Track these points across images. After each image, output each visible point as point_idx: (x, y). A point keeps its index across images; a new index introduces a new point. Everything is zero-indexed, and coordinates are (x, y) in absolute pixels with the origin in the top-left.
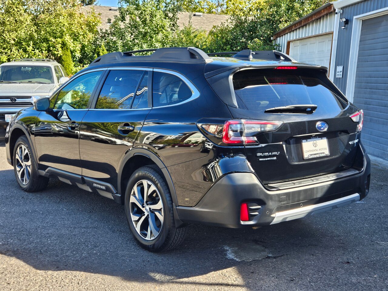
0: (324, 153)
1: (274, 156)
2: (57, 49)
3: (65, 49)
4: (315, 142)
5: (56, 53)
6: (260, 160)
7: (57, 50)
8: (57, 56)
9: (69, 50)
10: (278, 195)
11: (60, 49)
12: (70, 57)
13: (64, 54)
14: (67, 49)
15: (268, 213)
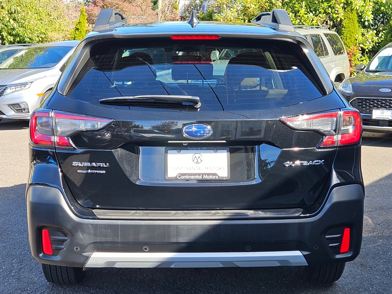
0: (215, 174)
1: (100, 168)
2: (338, 11)
3: (348, 11)
4: (197, 155)
5: (335, 16)
6: (79, 171)
7: (336, 12)
8: (337, 20)
9: (354, 12)
10: (95, 226)
11: (341, 11)
12: (356, 22)
13: (346, 17)
14: (352, 10)
15: (77, 249)
